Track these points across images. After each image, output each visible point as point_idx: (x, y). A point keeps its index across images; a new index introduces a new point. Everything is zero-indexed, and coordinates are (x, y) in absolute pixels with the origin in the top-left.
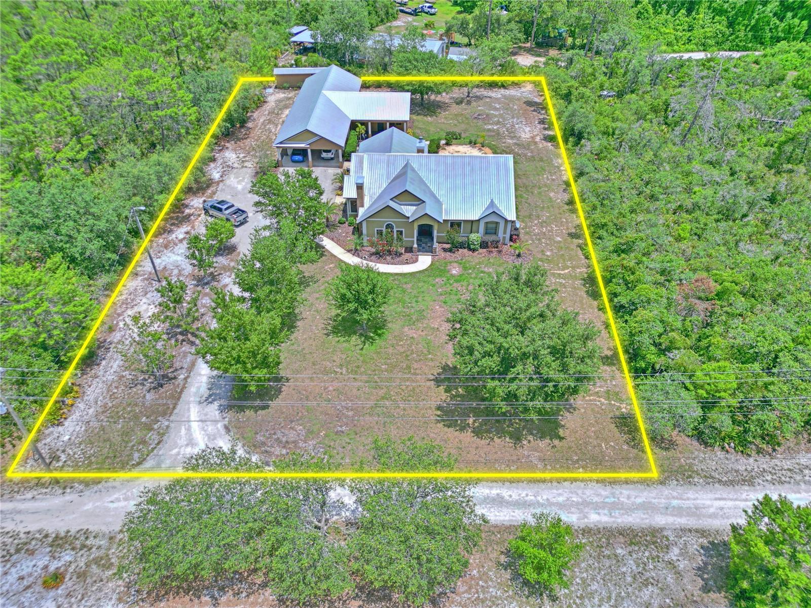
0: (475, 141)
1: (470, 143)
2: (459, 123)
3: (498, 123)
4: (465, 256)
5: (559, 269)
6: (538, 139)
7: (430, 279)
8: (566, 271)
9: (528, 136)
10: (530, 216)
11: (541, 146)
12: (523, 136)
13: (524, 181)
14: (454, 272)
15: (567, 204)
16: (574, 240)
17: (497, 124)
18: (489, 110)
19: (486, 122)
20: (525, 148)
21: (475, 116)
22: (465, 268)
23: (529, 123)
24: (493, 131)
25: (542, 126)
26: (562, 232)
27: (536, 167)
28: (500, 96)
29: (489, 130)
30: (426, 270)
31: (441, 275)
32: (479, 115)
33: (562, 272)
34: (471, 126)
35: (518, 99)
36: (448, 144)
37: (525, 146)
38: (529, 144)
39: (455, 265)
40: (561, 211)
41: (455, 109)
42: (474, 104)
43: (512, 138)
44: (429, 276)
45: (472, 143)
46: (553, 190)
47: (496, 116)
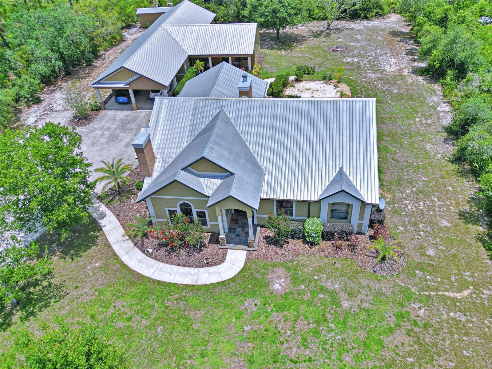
0: (331, 76)
1: (325, 78)
2: (315, 56)
3: (359, 55)
4: (297, 254)
5: (452, 288)
6: (406, 72)
7: (237, 300)
8: (466, 293)
9: (394, 68)
10: (399, 182)
11: (410, 80)
12: (388, 69)
13: (390, 127)
14: (277, 286)
15: (452, 162)
16: (470, 226)
17: (357, 57)
18: (350, 42)
19: (346, 54)
20: (390, 83)
21: (334, 48)
22: (295, 280)
23: (395, 54)
24: (353, 64)
25: (411, 57)
26: (450, 211)
27: (405, 107)
28: (362, 27)
29: (348, 63)
30: (232, 280)
31: (254, 293)
32: (338, 47)
33: (459, 296)
34: (328, 59)
35: (383, 30)
36: (298, 80)
37: (391, 81)
38: (395, 79)
39: (280, 271)
40: (444, 173)
41: (313, 42)
42: (333, 36)
43: (374, 72)
44: (236, 293)
45: (327, 79)
46: (430, 140)
47: (357, 48)
